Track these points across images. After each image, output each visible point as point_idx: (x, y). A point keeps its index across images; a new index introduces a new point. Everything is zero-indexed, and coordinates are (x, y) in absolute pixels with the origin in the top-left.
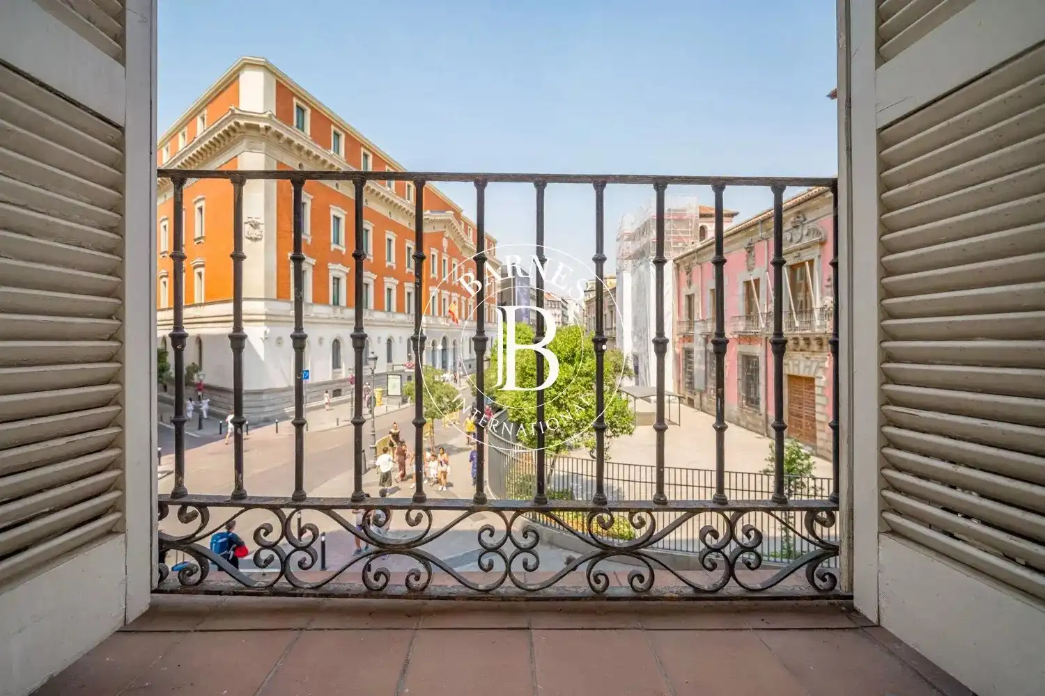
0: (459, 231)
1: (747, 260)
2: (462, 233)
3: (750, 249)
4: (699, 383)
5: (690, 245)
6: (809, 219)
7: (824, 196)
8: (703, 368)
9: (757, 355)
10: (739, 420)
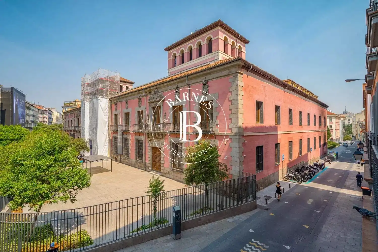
1: (139, 103)
3: (140, 99)
5: (116, 93)
6: (159, 91)
8: (121, 145)
9: (142, 140)
10: (135, 165)
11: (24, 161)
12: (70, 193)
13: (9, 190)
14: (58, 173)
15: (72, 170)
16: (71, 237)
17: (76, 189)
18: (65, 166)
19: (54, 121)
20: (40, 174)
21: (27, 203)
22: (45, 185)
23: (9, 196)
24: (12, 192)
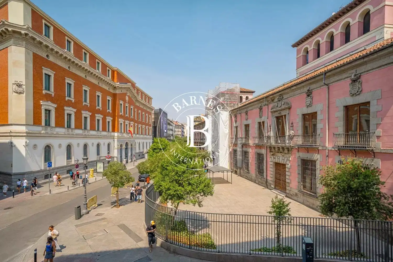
0: (134, 93)
1: (260, 113)
2: (136, 94)
3: (261, 109)
4: (239, 164)
5: (236, 105)
6: (284, 98)
7: (291, 89)
8: (241, 158)
9: (263, 154)
10: (255, 181)
11: (168, 166)
12: (198, 198)
13: (160, 188)
14: (189, 179)
15: (199, 178)
16: (199, 236)
17: (203, 196)
18: (194, 174)
20: (178, 178)
21: (170, 200)
22: (180, 187)
23: (160, 192)
24: (161, 189)
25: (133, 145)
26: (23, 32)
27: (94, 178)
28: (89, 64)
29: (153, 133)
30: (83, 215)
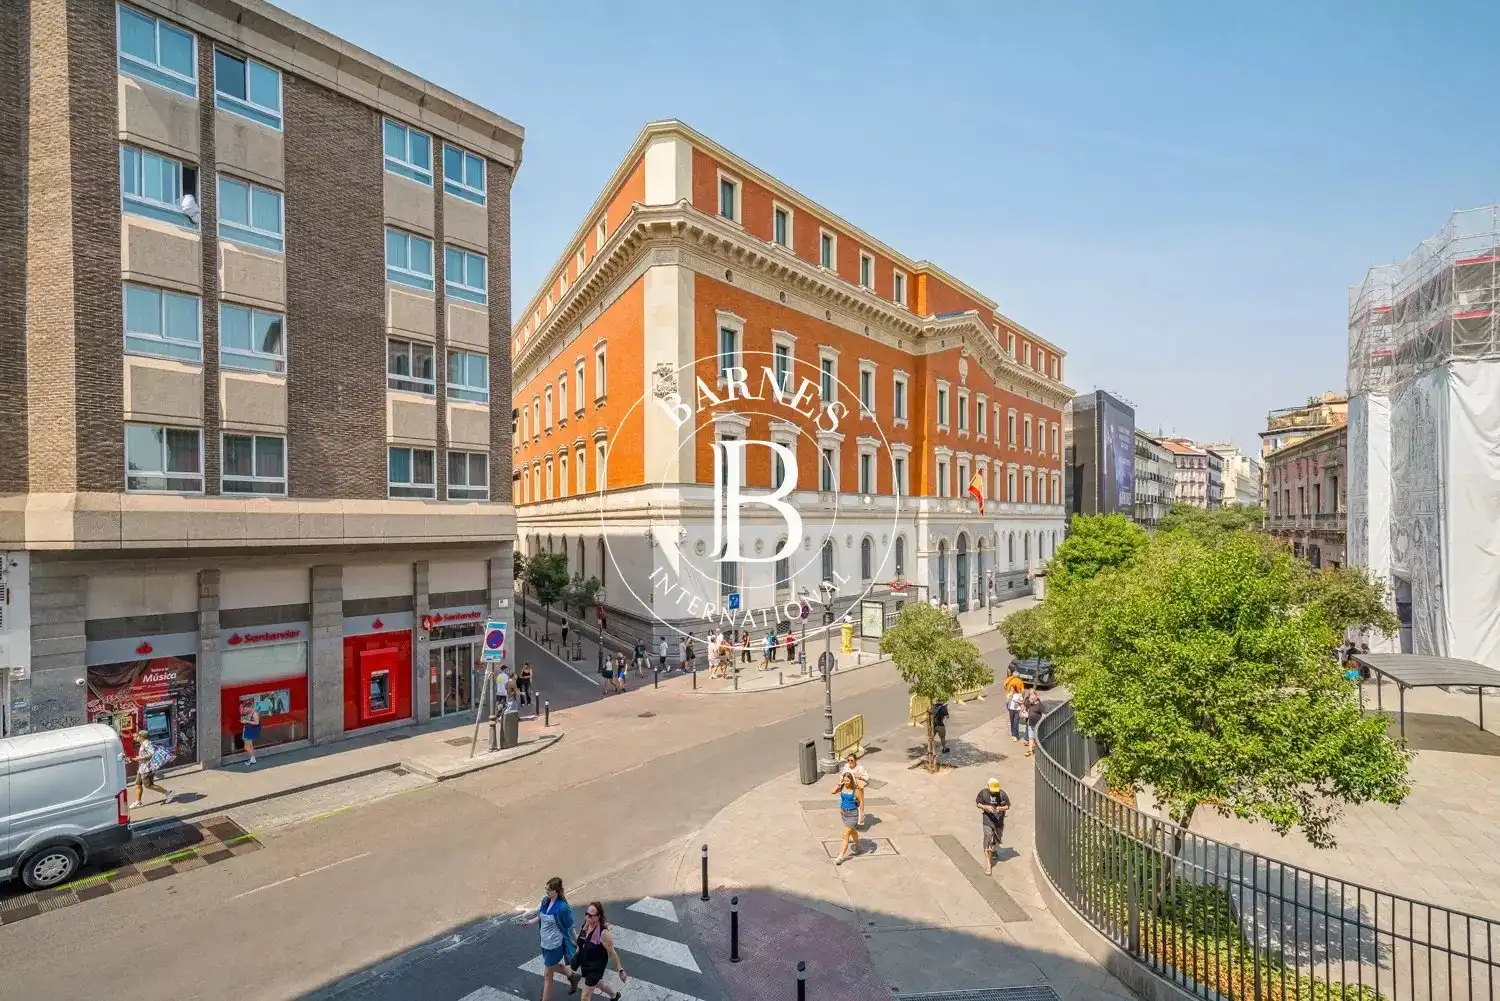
0: (989, 343)
11: (1138, 635)
12: (1304, 799)
13: (1100, 722)
14: (1251, 704)
15: (1311, 703)
16: (1312, 988)
17: (1333, 794)
18: (1278, 682)
19: (1230, 494)
20: (1188, 692)
21: (1148, 782)
22: (1203, 736)
23: (1100, 739)
24: (1107, 730)
25: (987, 543)
26: (674, 222)
27: (855, 655)
28: (838, 271)
29: (1067, 496)
30: (823, 773)
